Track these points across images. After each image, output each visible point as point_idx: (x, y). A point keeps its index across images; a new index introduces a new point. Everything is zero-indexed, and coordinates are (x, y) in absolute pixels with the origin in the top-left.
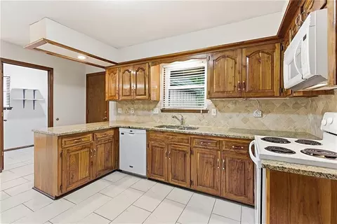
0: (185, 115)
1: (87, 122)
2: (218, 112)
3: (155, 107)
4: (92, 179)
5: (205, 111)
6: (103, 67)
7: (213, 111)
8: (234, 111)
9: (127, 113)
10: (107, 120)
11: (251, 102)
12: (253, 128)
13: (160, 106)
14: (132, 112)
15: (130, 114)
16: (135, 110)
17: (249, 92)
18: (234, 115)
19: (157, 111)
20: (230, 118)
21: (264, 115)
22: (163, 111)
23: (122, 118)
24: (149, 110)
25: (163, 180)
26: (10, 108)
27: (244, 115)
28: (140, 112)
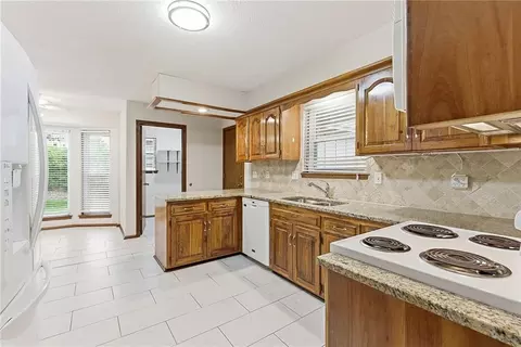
0: (333, 183)
1: (224, 188)
2: (385, 178)
3: (294, 169)
4: (206, 258)
5: (364, 177)
6: (233, 118)
7: (377, 176)
8: (413, 176)
9: (262, 179)
10: (242, 187)
11: (448, 159)
12: (449, 209)
13: (301, 168)
14: (268, 176)
15: (265, 181)
16: (271, 174)
17: (427, 140)
18: (415, 184)
19: (296, 175)
20: (407, 189)
21: (475, 186)
22: (304, 175)
23: (258, 184)
24: (287, 174)
25: (286, 276)
26: (156, 172)
27: (432, 184)
28: (277, 177)
